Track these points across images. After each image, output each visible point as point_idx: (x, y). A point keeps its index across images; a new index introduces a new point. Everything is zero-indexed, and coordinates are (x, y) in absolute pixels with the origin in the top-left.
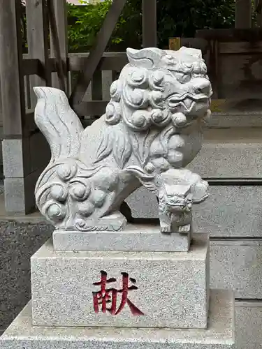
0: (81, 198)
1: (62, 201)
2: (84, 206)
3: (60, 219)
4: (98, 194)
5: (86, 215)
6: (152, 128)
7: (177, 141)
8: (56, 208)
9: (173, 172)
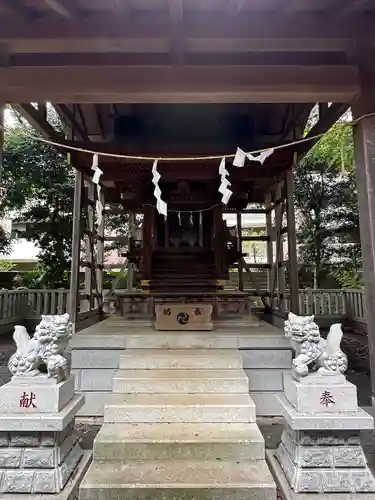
0: (22, 365)
1: (16, 366)
2: (23, 368)
3: (15, 372)
4: (27, 364)
5: (24, 371)
6: (47, 342)
7: (55, 346)
8: (14, 369)
9: (52, 357)
